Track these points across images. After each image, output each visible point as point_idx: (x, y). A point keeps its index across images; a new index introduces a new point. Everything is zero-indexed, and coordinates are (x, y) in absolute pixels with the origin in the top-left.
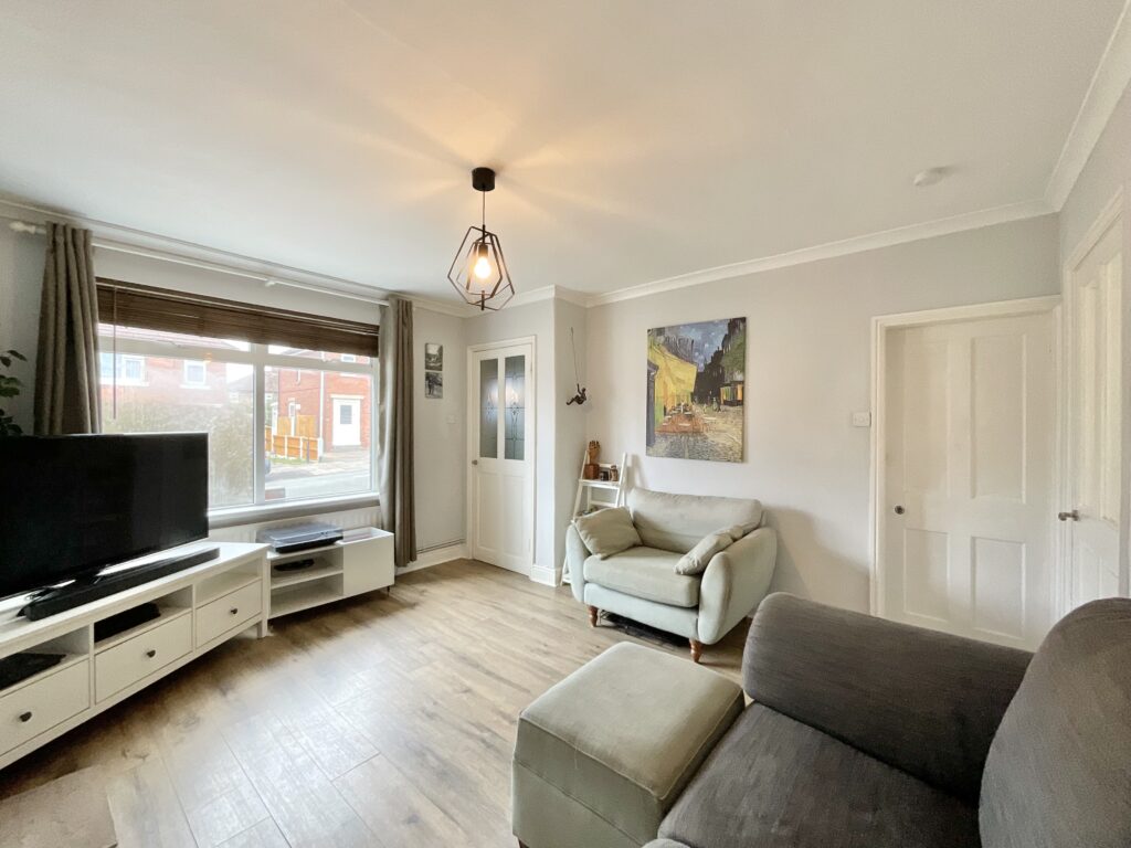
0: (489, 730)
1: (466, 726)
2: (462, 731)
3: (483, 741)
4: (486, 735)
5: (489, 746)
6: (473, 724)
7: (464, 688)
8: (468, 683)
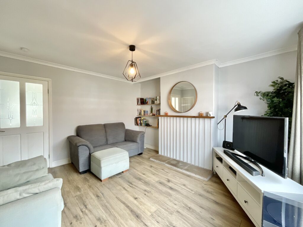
0: (130, 186)
1: (136, 187)
2: (137, 186)
3: (132, 184)
4: (131, 185)
5: (131, 183)
6: (135, 188)
7: (136, 199)
8: (135, 202)
